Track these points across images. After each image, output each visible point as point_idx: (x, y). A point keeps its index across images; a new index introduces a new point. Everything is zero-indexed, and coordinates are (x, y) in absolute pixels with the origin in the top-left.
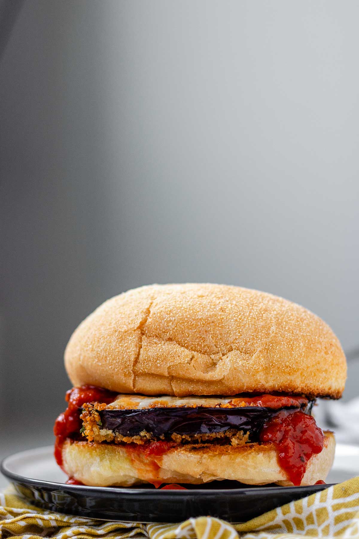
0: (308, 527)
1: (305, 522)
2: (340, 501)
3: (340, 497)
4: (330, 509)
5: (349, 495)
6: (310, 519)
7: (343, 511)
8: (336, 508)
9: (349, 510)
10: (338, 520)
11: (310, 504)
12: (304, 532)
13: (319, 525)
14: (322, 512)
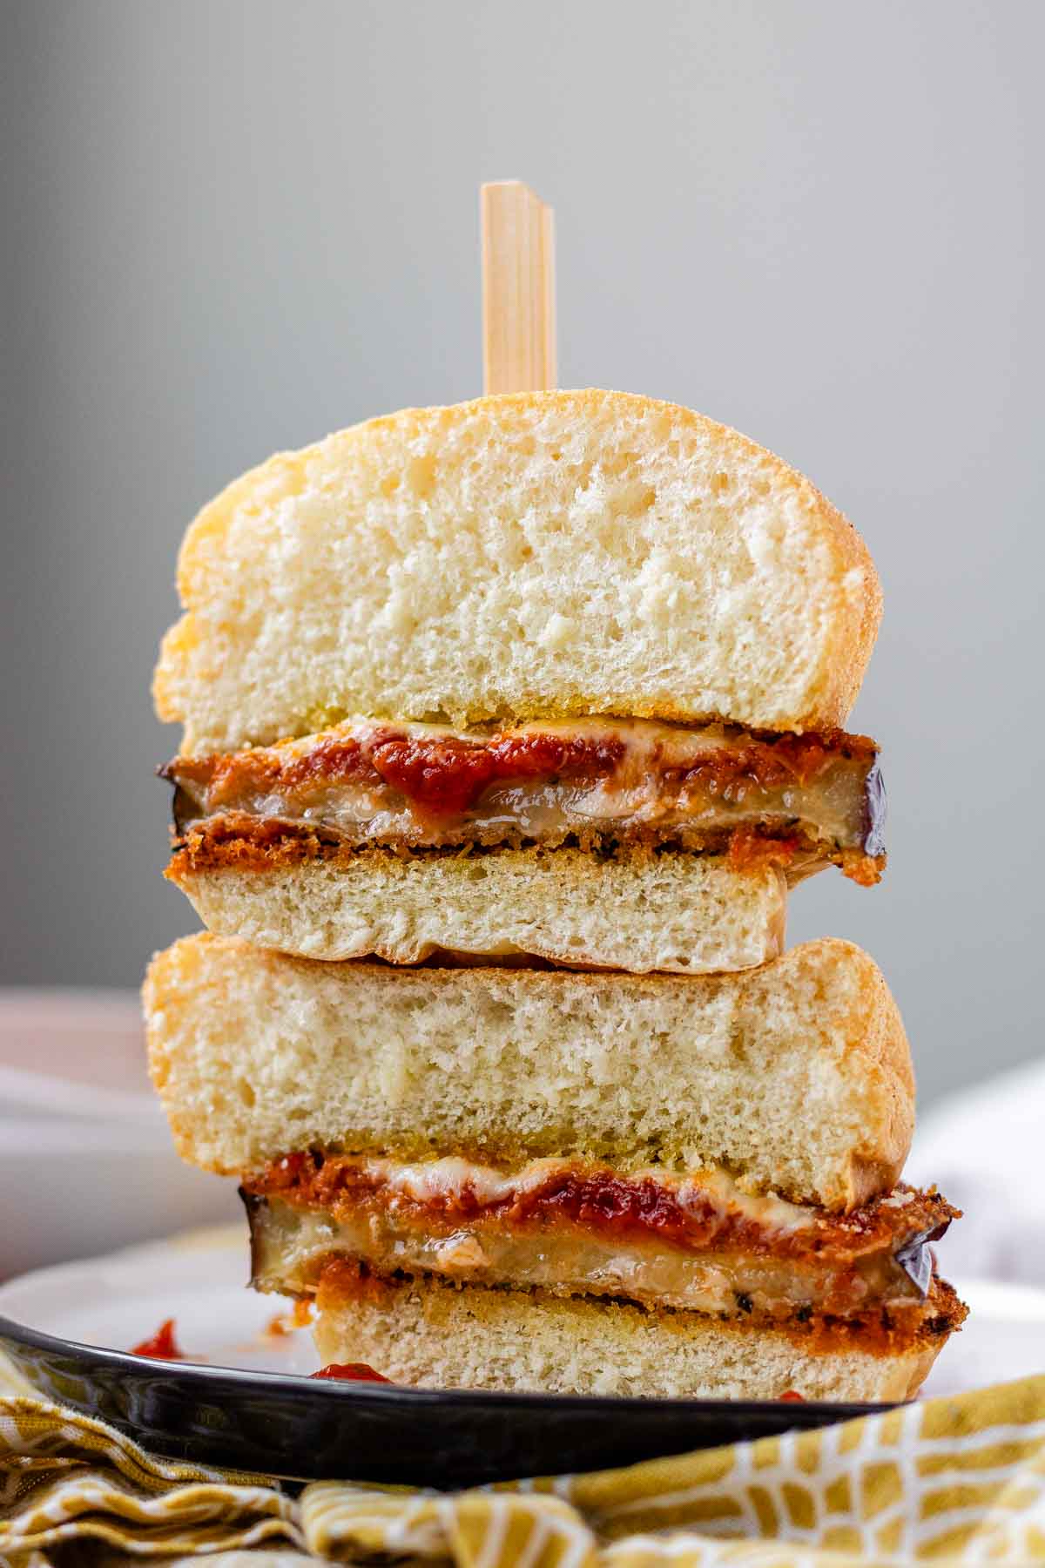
0: (828, 1521)
1: (820, 1503)
2: (943, 1447)
3: (940, 1435)
4: (908, 1470)
5: (970, 1430)
6: (838, 1497)
7: (949, 1479)
8: (931, 1466)
9: (970, 1478)
10: (933, 1505)
11: (845, 1447)
12: (815, 1537)
13: (869, 1516)
14: (880, 1476)
